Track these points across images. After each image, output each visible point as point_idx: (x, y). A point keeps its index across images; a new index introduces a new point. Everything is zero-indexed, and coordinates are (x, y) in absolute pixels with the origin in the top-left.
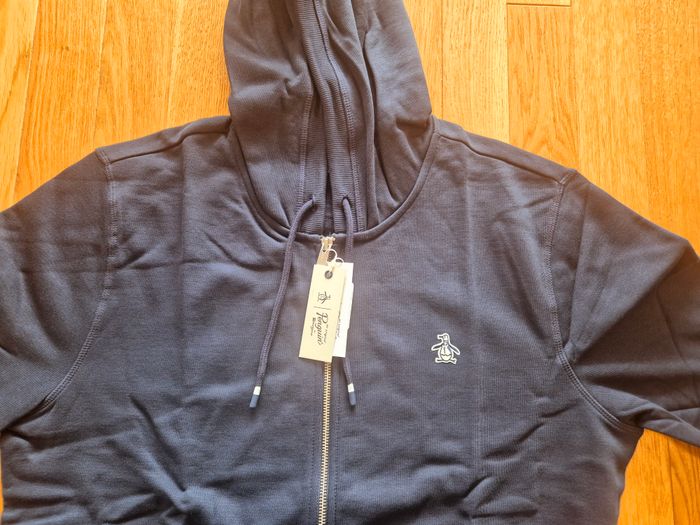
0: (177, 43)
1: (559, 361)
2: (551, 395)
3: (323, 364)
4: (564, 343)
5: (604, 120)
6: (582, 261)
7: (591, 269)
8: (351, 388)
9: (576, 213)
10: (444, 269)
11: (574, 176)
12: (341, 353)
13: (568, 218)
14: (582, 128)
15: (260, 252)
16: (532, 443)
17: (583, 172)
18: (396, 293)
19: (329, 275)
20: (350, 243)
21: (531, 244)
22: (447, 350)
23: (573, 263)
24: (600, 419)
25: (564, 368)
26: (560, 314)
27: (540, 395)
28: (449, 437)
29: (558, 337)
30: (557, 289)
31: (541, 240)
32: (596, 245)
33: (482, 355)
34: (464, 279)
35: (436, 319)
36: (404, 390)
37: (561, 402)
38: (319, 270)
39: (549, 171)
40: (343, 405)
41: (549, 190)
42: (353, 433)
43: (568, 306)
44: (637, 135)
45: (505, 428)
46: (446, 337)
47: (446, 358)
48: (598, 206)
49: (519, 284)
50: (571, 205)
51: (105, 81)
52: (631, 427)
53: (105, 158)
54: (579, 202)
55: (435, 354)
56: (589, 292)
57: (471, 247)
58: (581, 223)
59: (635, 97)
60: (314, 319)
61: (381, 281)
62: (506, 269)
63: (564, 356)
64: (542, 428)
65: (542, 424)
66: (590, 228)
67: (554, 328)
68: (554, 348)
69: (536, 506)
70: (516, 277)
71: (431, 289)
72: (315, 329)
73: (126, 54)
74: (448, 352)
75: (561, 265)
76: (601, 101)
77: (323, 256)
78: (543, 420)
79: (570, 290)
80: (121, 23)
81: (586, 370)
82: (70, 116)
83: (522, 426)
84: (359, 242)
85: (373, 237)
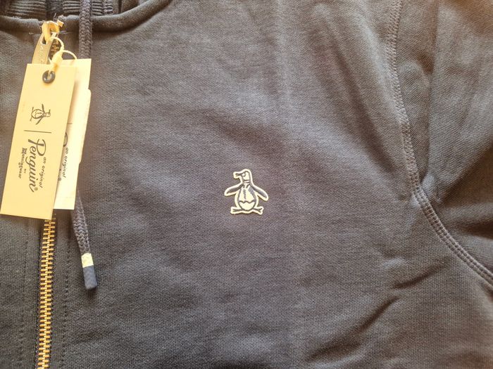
1: (415, 203)
2: (406, 255)
4: (422, 177)
6: (440, 60)
7: (454, 70)
8: (87, 260)
20: (85, 30)
21: (369, 36)
22: (248, 193)
24: (482, 285)
25: (425, 212)
26: (413, 135)
27: (390, 254)
28: (252, 329)
29: (412, 168)
30: (408, 100)
31: (382, 32)
33: (302, 199)
34: (272, 89)
35: (230, 148)
36: (180, 259)
37: (421, 263)
38: (34, 71)
43: (424, 122)
45: (340, 309)
47: (247, 207)
49: (353, 90)
55: (231, 202)
56: (454, 100)
57: (282, 40)
60: (24, 151)
61: (142, 91)
62: (335, 72)
63: (421, 198)
64: (395, 305)
65: (395, 299)
67: (405, 155)
68: (409, 183)
70: (350, 82)
72: (26, 166)
74: (250, 197)
78: (396, 292)
83: (366, 303)
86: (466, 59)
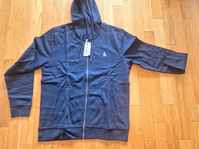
0: (64, 13)
2: (120, 60)
3: (87, 57)
4: (122, 53)
5: (127, 22)
6: (124, 42)
7: (125, 43)
8: (91, 60)
9: (123, 35)
10: (104, 44)
11: (123, 30)
12: (90, 55)
13: (122, 36)
14: (124, 23)
15: (77, 42)
16: (117, 66)
17: (124, 30)
18: (97, 47)
19: (87, 44)
20: (90, 40)
21: (117, 40)
23: (123, 42)
26: (121, 49)
27: (118, 60)
28: (105, 66)
30: (120, 46)
32: (126, 39)
33: (110, 55)
34: (107, 45)
35: (103, 50)
36: (99, 60)
37: (121, 61)
38: (86, 44)
39: (119, 30)
40: (90, 62)
41: (119, 32)
42: (91, 66)
44: (132, 24)
45: (113, 65)
46: (105, 53)
47: (105, 56)
48: (126, 34)
50: (122, 34)
51: (53, 18)
52: (131, 64)
53: (54, 29)
54: (124, 34)
56: (125, 46)
57: (108, 40)
58: (124, 36)
59: (132, 19)
61: (95, 45)
62: (113, 43)
63: (121, 55)
66: (125, 37)
67: (120, 51)
68: (120, 54)
69: (117, 74)
70: (115, 44)
71: (102, 46)
72: (86, 52)
73: (56, 15)
75: (121, 42)
76: (127, 20)
77: (86, 42)
78: (118, 63)
79: (122, 46)
80: (55, 10)
81: (124, 56)
82: (48, 24)
83: (116, 64)
84: (91, 40)
85: (94, 39)
86: (126, 42)
